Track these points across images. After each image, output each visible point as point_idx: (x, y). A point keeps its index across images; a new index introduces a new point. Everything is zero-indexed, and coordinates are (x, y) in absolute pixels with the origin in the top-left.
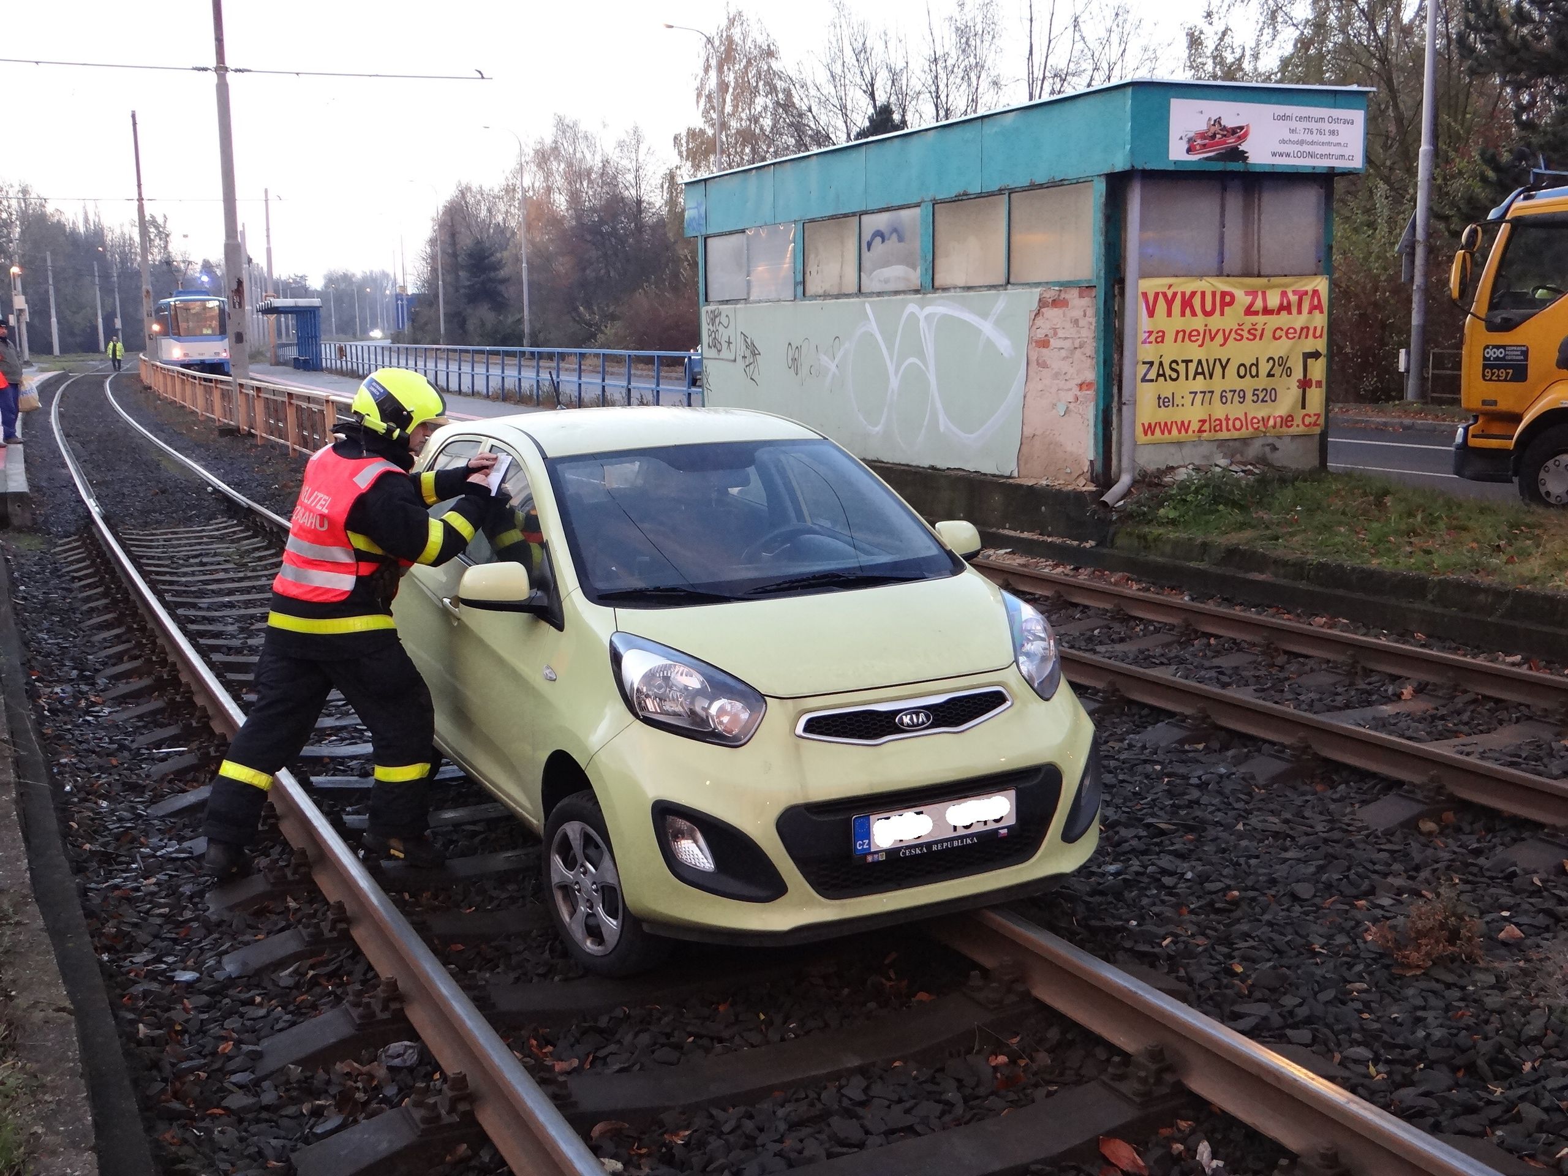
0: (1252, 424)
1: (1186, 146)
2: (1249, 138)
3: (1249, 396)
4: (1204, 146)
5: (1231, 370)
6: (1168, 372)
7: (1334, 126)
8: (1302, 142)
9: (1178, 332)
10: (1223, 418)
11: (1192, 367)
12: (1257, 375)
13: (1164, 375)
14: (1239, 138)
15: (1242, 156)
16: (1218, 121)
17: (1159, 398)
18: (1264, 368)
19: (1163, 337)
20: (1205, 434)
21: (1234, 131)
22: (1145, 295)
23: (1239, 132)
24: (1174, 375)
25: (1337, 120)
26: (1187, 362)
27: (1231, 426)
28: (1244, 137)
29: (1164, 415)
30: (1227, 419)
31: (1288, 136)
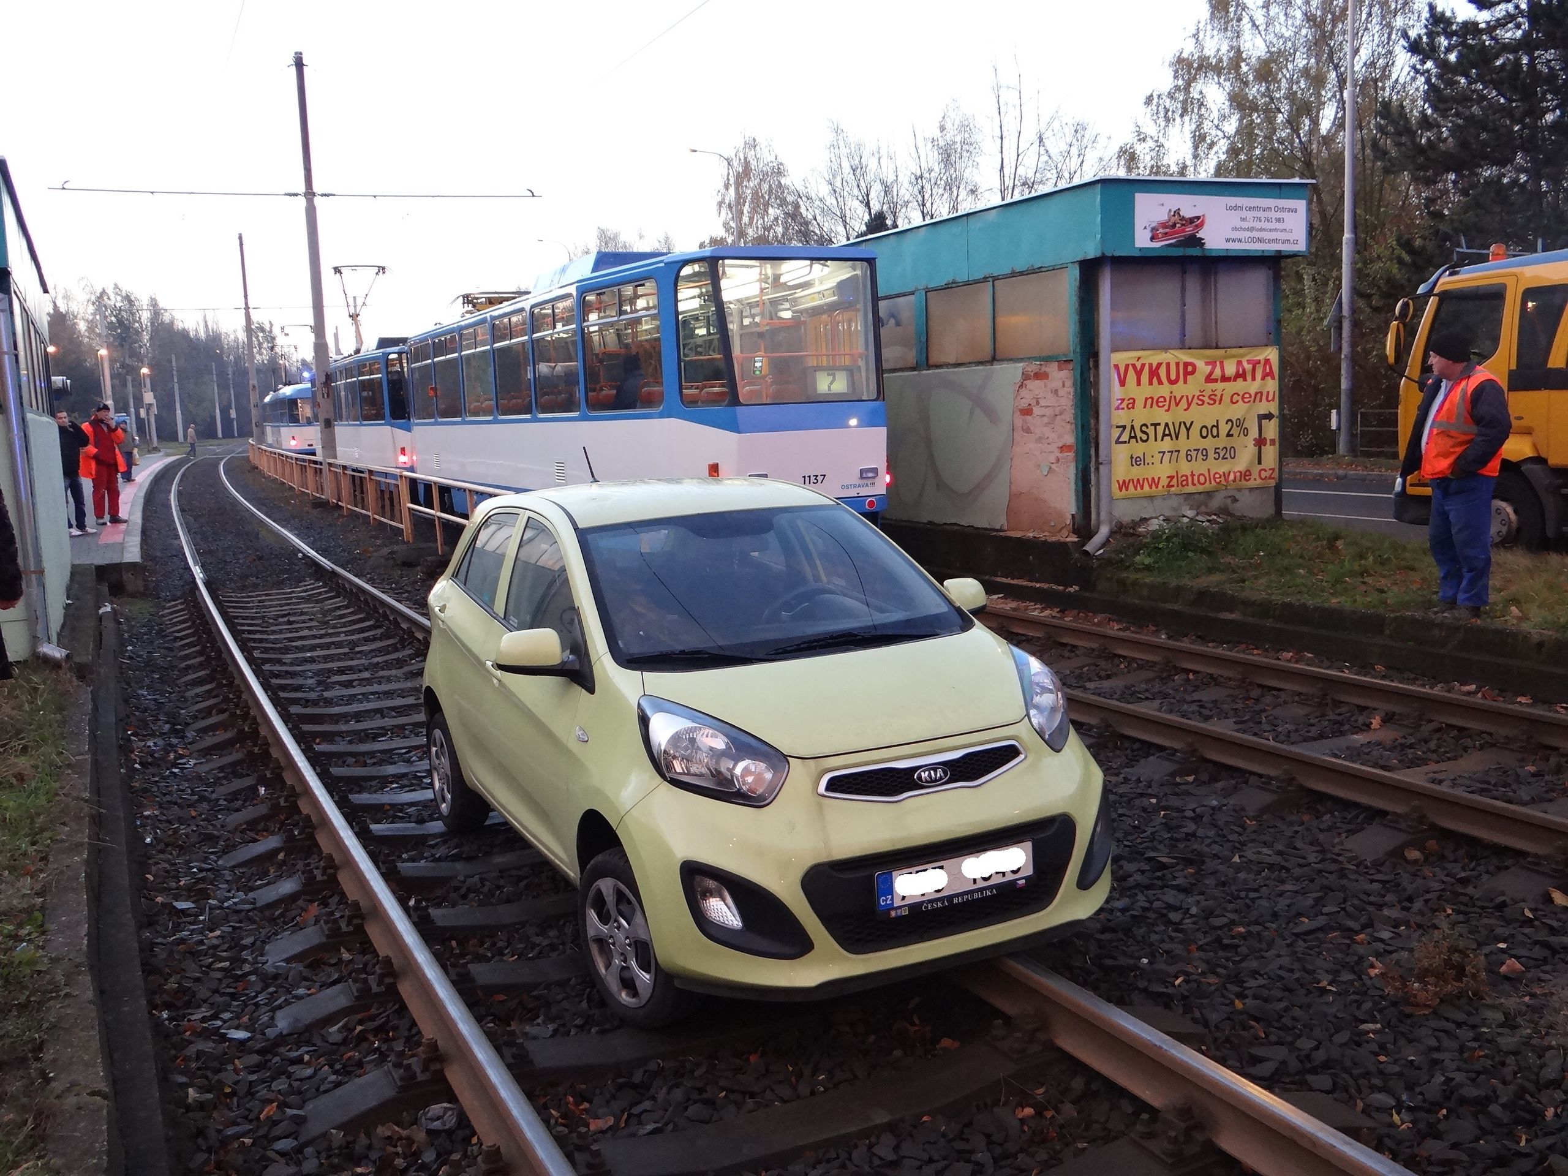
0: (1215, 478)
1: (1150, 235)
2: (1205, 227)
3: (1211, 454)
4: (1166, 234)
5: (1195, 431)
6: (1139, 434)
7: (1279, 215)
8: (1252, 229)
9: (1146, 399)
10: (1189, 474)
11: (1160, 429)
12: (1218, 436)
13: (1135, 437)
14: (1197, 226)
15: (1199, 242)
16: (1177, 212)
17: (1132, 458)
18: (1224, 429)
19: (1134, 403)
20: (1173, 489)
21: (1191, 221)
22: (1117, 367)
23: (1196, 222)
24: (1144, 437)
25: (1282, 209)
26: (1155, 425)
27: (1196, 481)
28: (1201, 225)
29: (1137, 472)
30: (1193, 475)
31: (1239, 224)
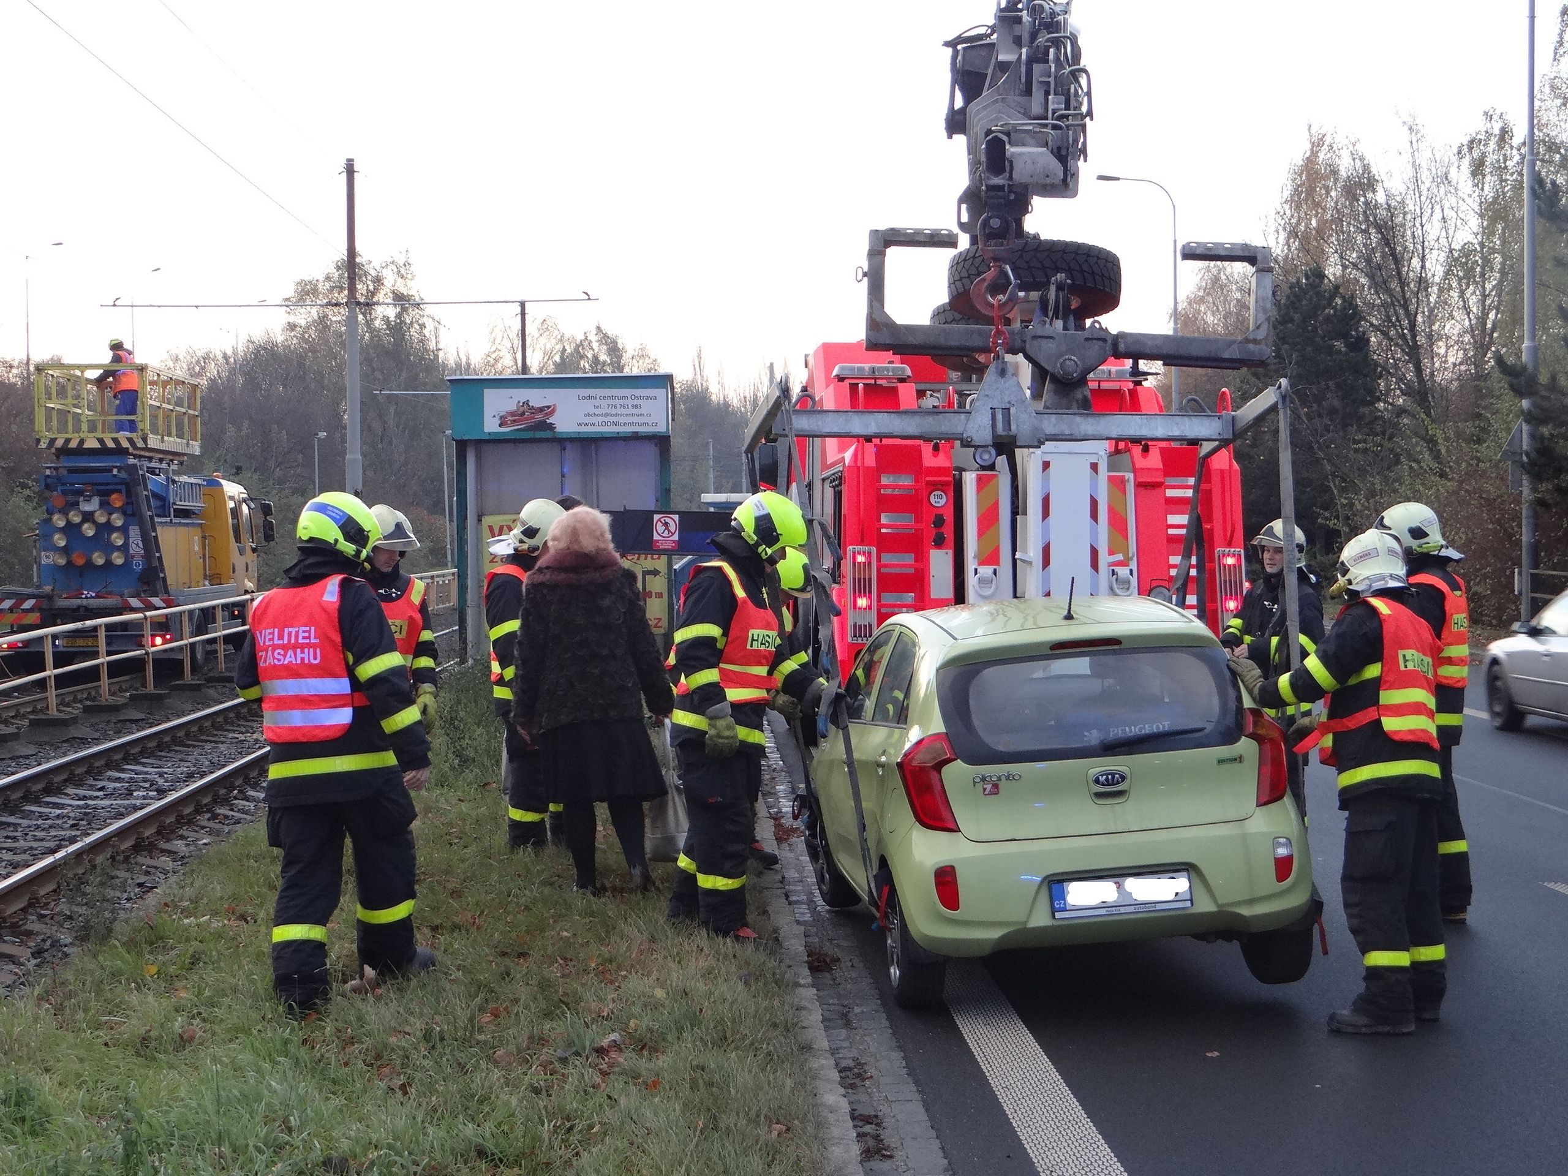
1: (499, 422)
2: (556, 414)
4: (514, 421)
7: (636, 402)
8: (606, 415)
14: (547, 414)
15: (551, 427)
16: (527, 403)
21: (541, 409)
22: (491, 527)
23: (548, 410)
25: (638, 398)
28: (552, 412)
31: (592, 410)
